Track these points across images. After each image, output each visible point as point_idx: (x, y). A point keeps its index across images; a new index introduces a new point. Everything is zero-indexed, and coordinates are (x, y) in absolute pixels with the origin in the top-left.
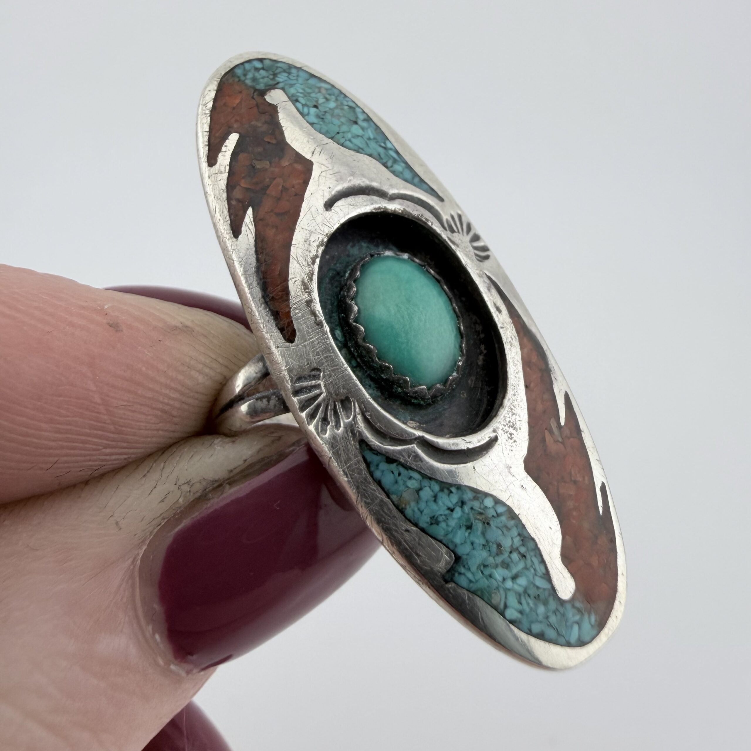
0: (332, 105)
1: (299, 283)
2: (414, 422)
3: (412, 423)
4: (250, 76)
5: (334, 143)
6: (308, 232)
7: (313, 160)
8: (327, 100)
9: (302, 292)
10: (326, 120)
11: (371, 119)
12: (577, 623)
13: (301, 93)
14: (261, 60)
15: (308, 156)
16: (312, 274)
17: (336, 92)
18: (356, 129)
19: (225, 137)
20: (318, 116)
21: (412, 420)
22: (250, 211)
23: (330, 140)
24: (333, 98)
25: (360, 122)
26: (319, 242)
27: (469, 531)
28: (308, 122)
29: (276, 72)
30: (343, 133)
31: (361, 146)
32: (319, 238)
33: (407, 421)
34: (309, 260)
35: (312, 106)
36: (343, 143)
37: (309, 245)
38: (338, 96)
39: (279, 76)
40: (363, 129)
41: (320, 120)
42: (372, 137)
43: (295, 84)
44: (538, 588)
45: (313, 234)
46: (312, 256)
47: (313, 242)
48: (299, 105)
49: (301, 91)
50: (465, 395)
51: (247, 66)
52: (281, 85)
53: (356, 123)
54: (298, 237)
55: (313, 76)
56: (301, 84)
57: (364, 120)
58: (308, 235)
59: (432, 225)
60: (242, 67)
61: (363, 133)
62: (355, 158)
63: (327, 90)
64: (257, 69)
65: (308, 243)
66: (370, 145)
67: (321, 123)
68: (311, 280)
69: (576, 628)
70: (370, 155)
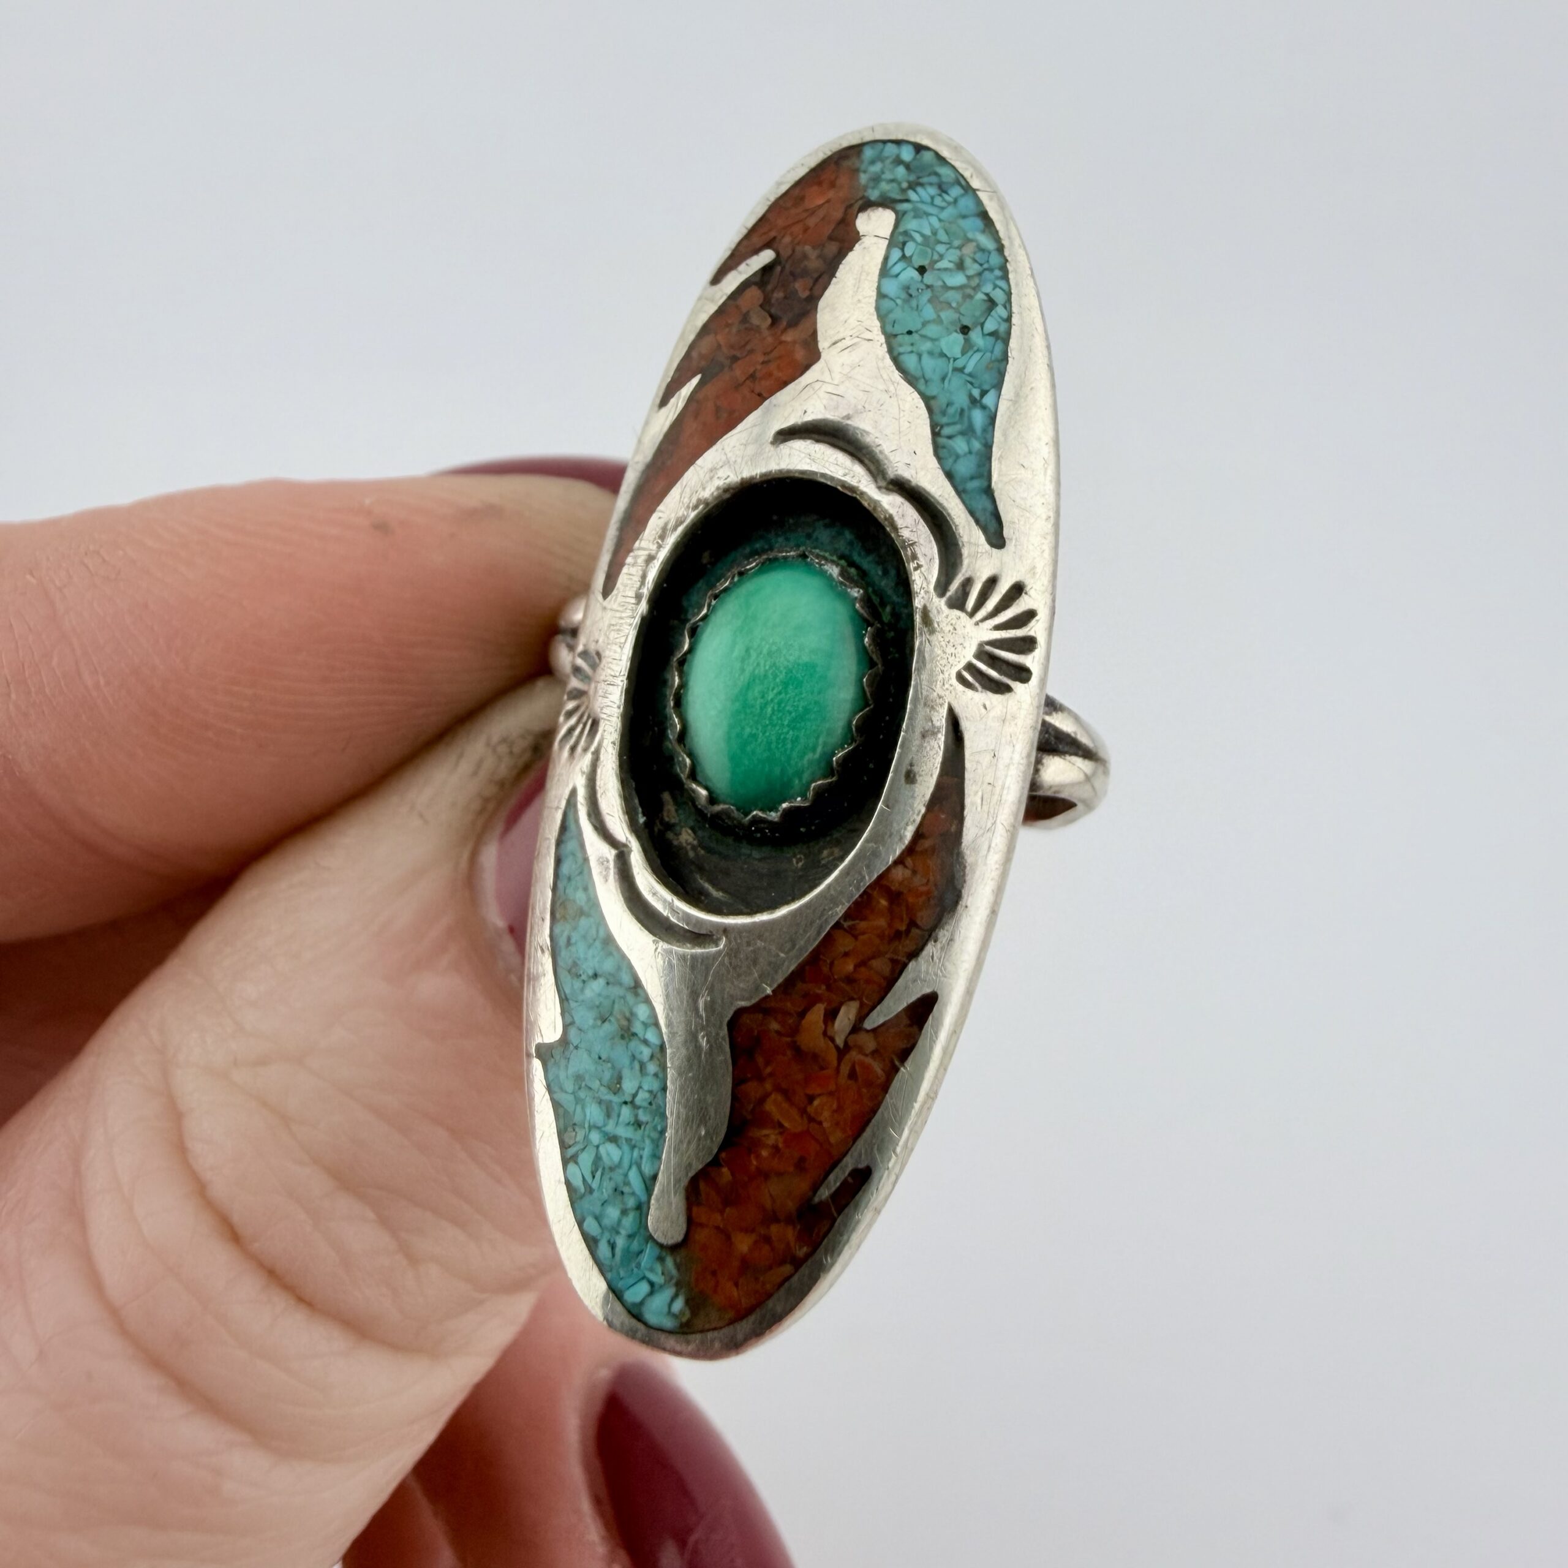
0: (959, 279)
1: (661, 523)
2: (692, 835)
3: (689, 835)
4: (876, 168)
5: (885, 346)
6: (724, 458)
7: (823, 355)
8: (960, 266)
9: (655, 539)
10: (914, 303)
11: (1006, 340)
12: (652, 1284)
13: (922, 235)
14: (919, 148)
15: (823, 344)
16: (682, 523)
17: (995, 260)
18: (953, 343)
19: (756, 251)
20: (906, 288)
21: (692, 829)
22: (695, 381)
23: (882, 339)
24: (973, 268)
25: (975, 336)
26: (725, 483)
27: (599, 1022)
28: (879, 288)
29: (921, 180)
30: (924, 337)
31: (928, 375)
32: (728, 476)
33: (685, 827)
34: (694, 501)
35: (917, 266)
36: (900, 354)
37: (711, 478)
38: (991, 270)
39: (919, 189)
40: (968, 347)
41: (904, 295)
42: (968, 370)
43: (928, 214)
44: (627, 1183)
45: (727, 466)
46: (700, 496)
47: (718, 478)
48: (896, 254)
49: (927, 232)
50: (800, 864)
51: (891, 149)
52: (905, 206)
53: (965, 330)
54: (710, 457)
55: (984, 216)
56: (940, 220)
57: (994, 334)
58: (721, 464)
59: (916, 569)
60: (880, 145)
61: (959, 355)
62: (892, 388)
63: (981, 249)
64: (898, 161)
65: (712, 474)
66: (946, 381)
67: (899, 301)
68: (675, 528)
69: (643, 1288)
70: (927, 400)
